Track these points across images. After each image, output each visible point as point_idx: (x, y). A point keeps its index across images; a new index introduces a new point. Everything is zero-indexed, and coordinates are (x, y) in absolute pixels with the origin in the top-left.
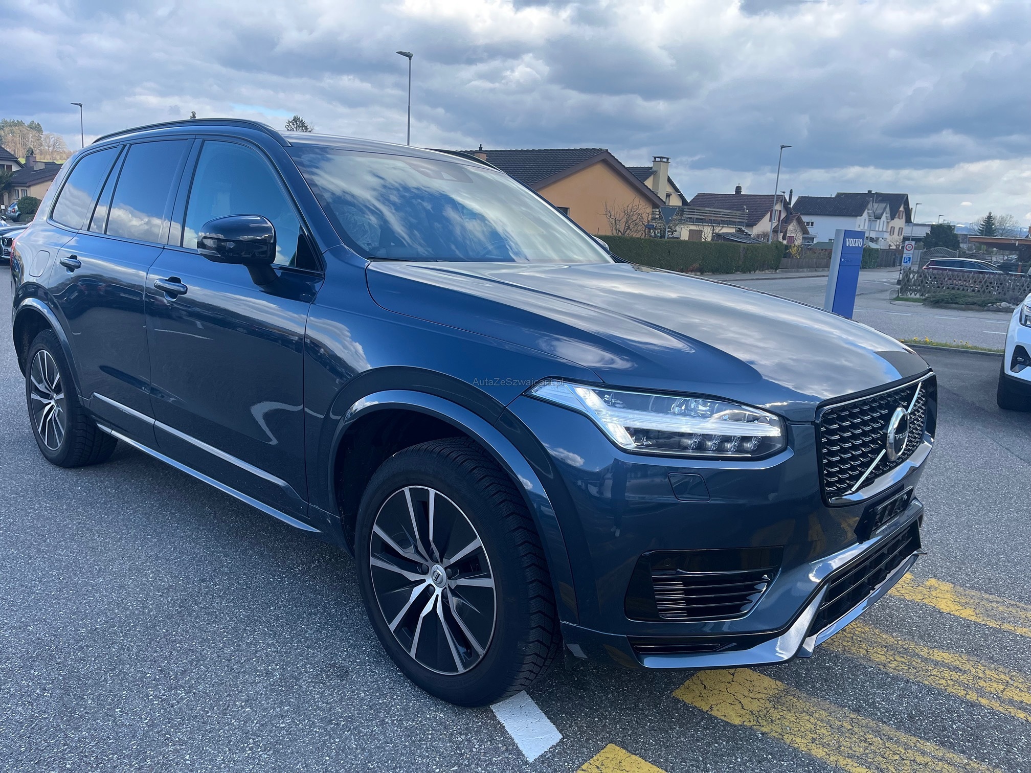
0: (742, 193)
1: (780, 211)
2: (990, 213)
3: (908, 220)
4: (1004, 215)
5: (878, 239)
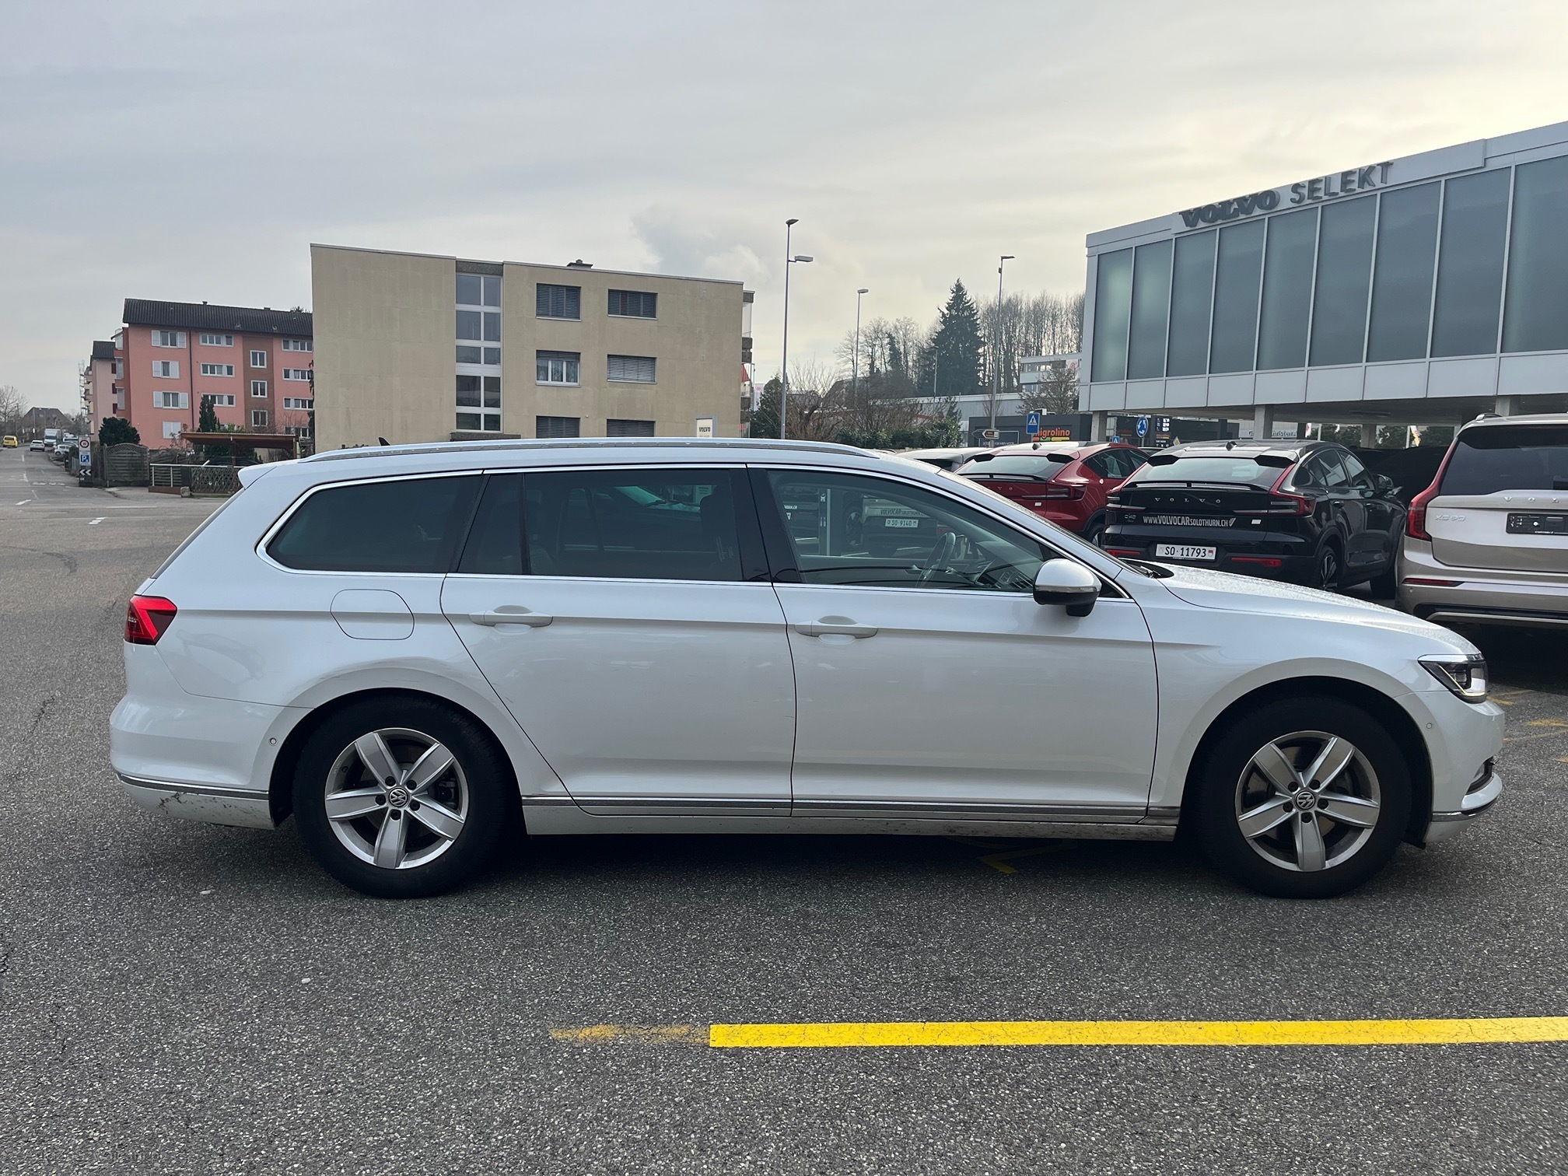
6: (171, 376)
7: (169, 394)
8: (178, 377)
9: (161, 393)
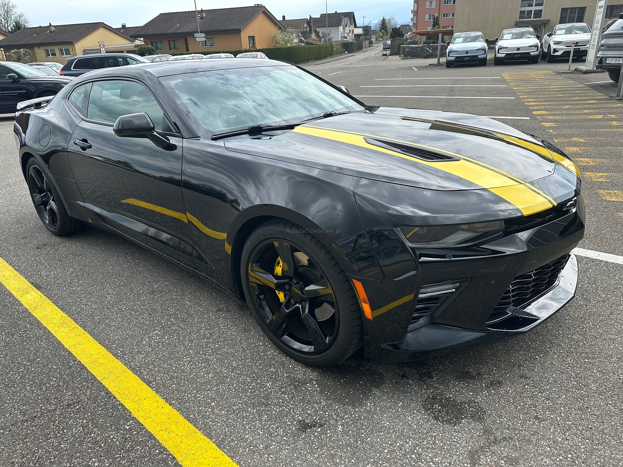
0: (286, 19)
2: (384, 18)
3: (356, 26)
4: (390, 18)
6: (433, 7)
7: (431, 15)
8: (435, 7)
9: (428, 15)
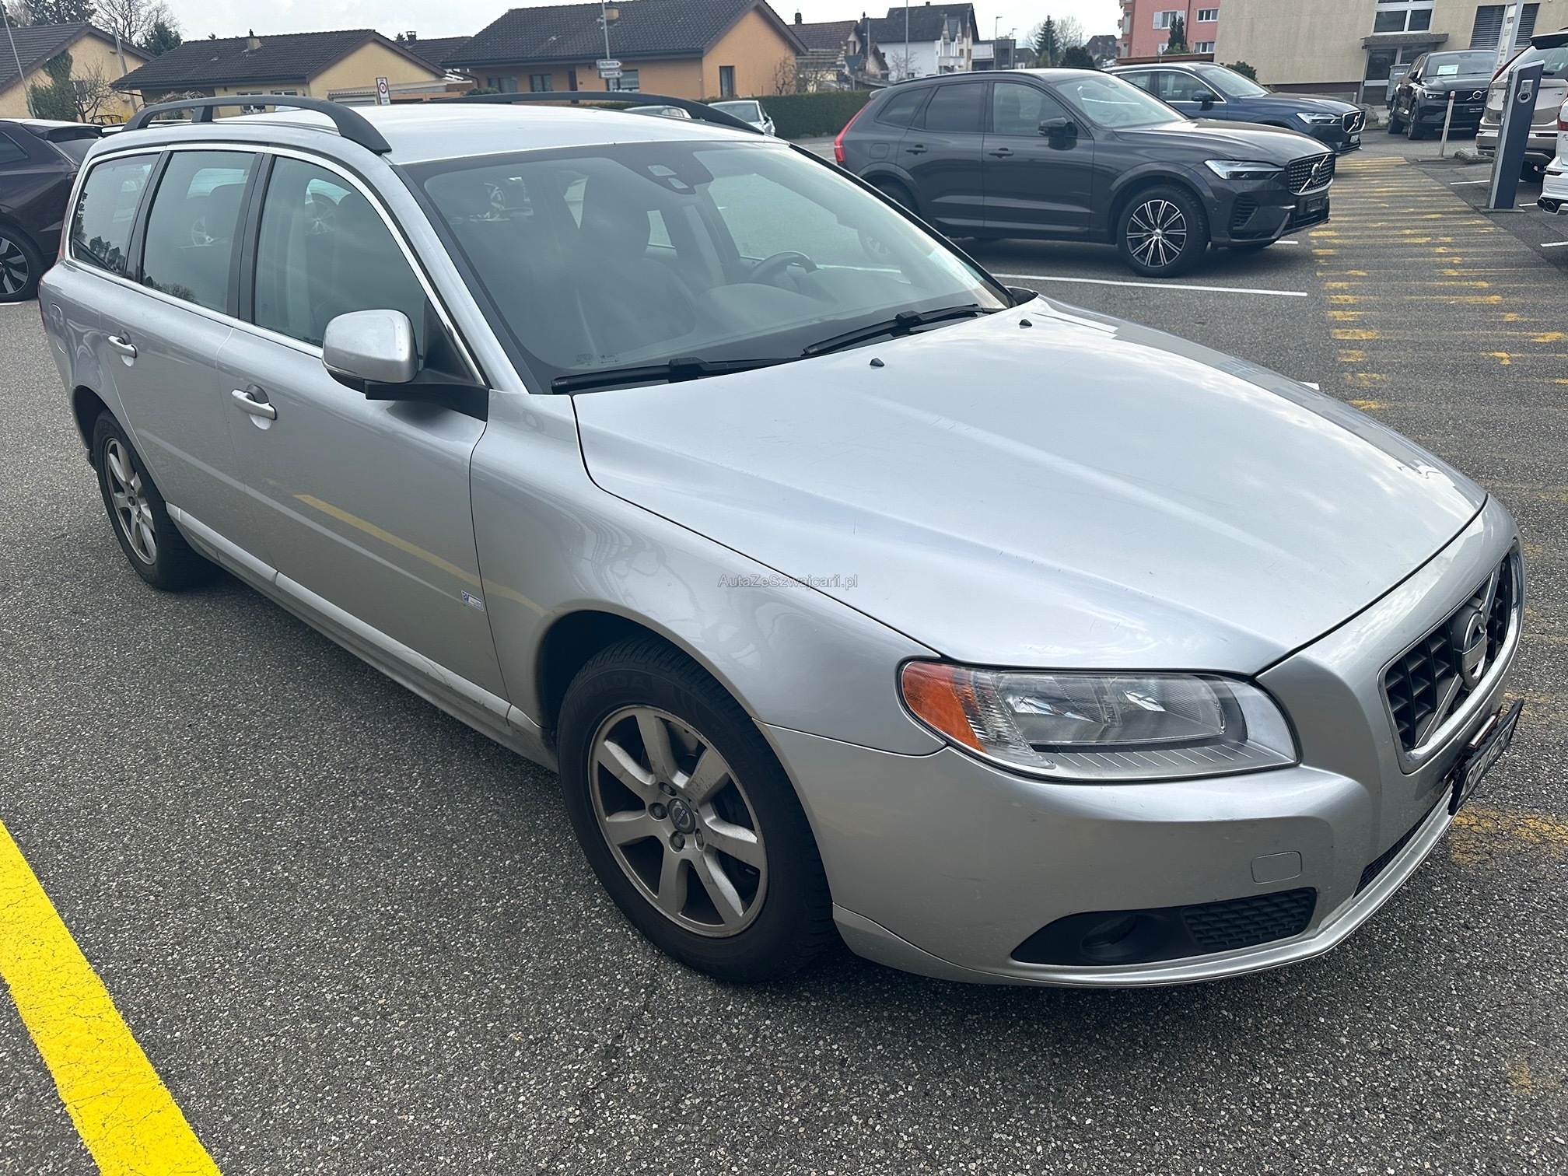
0: (803, 22)
1: (855, 42)
2: (1049, 17)
3: (976, 40)
5: (953, 67)
7: (1167, 14)
9: (1160, 13)
